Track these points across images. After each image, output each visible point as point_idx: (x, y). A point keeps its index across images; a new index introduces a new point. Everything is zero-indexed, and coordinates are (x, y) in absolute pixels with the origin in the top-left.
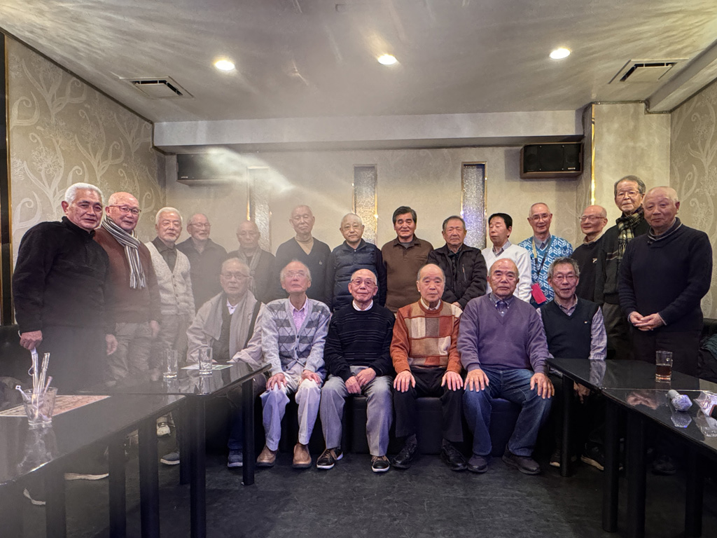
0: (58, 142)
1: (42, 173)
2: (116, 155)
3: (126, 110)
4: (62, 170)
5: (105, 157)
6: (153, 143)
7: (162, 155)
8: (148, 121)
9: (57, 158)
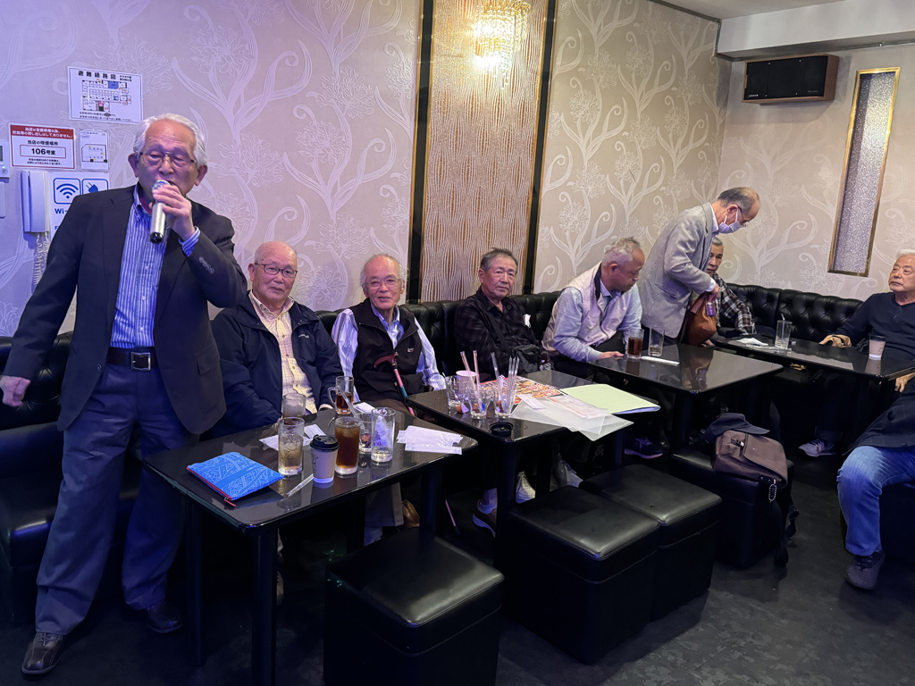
0: (598, 81)
1: (578, 123)
2: (665, 78)
3: (685, 14)
4: (599, 113)
5: (650, 86)
6: (716, 50)
7: (728, 62)
8: (713, 19)
9: (596, 100)
